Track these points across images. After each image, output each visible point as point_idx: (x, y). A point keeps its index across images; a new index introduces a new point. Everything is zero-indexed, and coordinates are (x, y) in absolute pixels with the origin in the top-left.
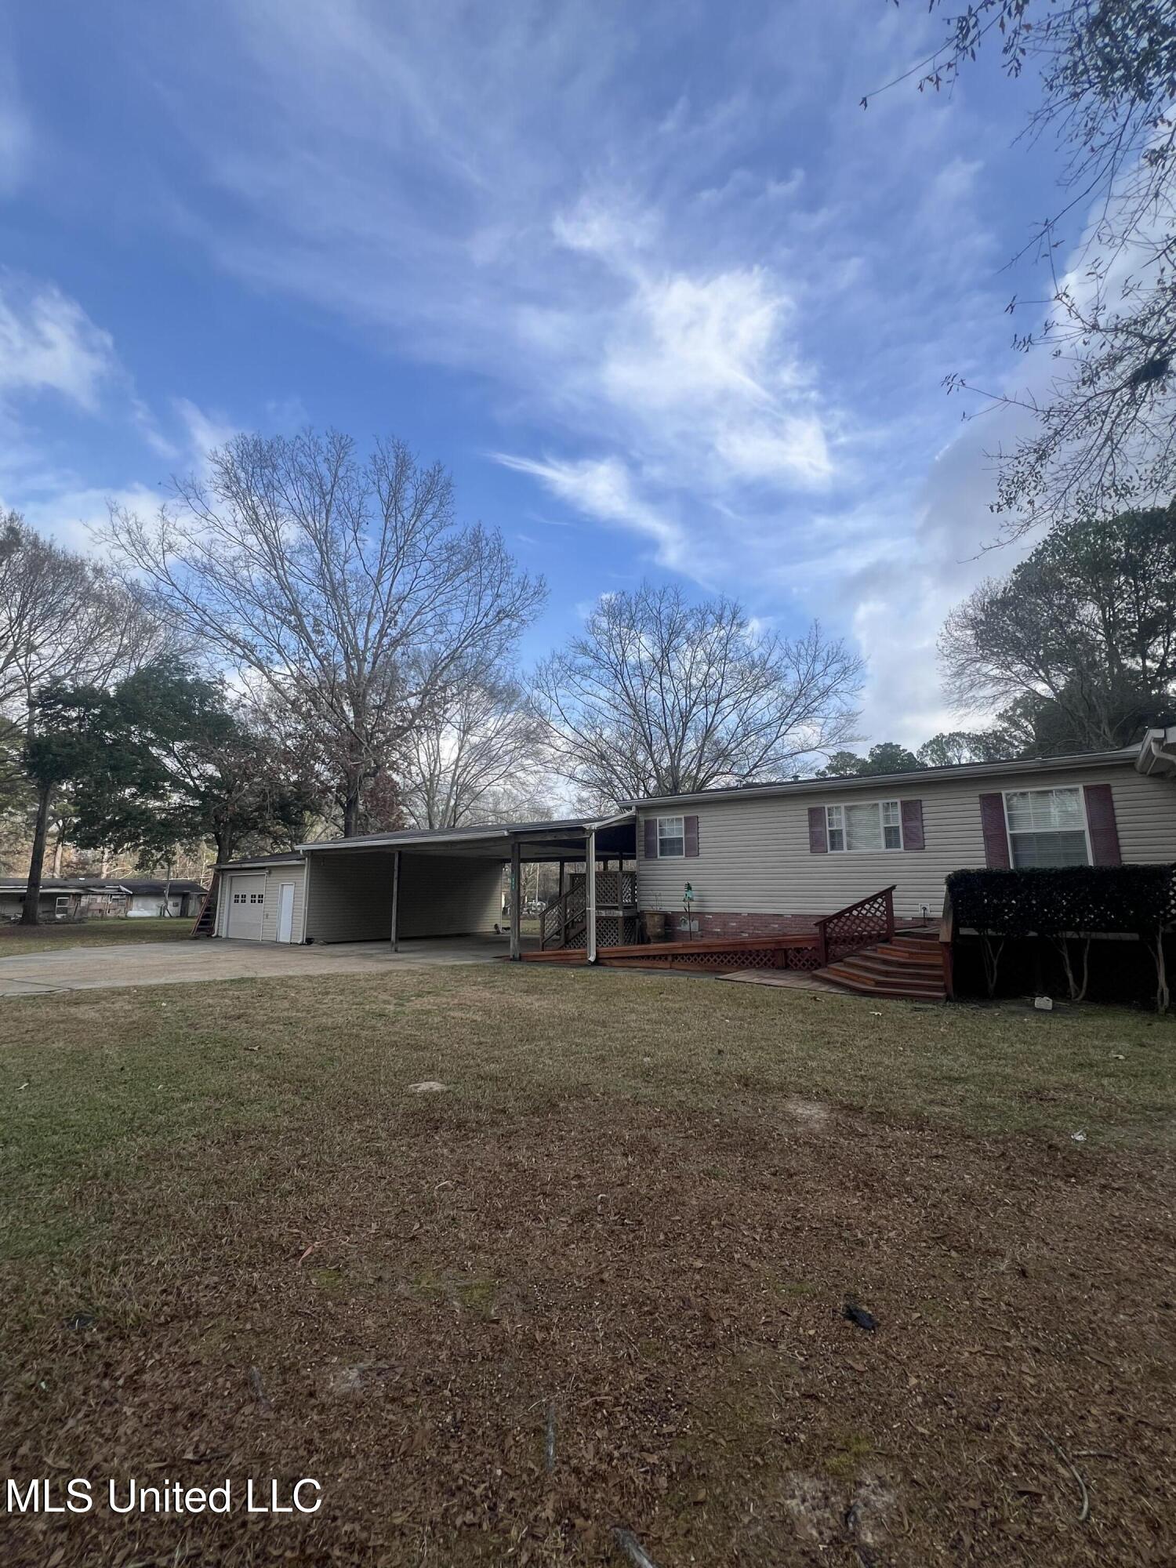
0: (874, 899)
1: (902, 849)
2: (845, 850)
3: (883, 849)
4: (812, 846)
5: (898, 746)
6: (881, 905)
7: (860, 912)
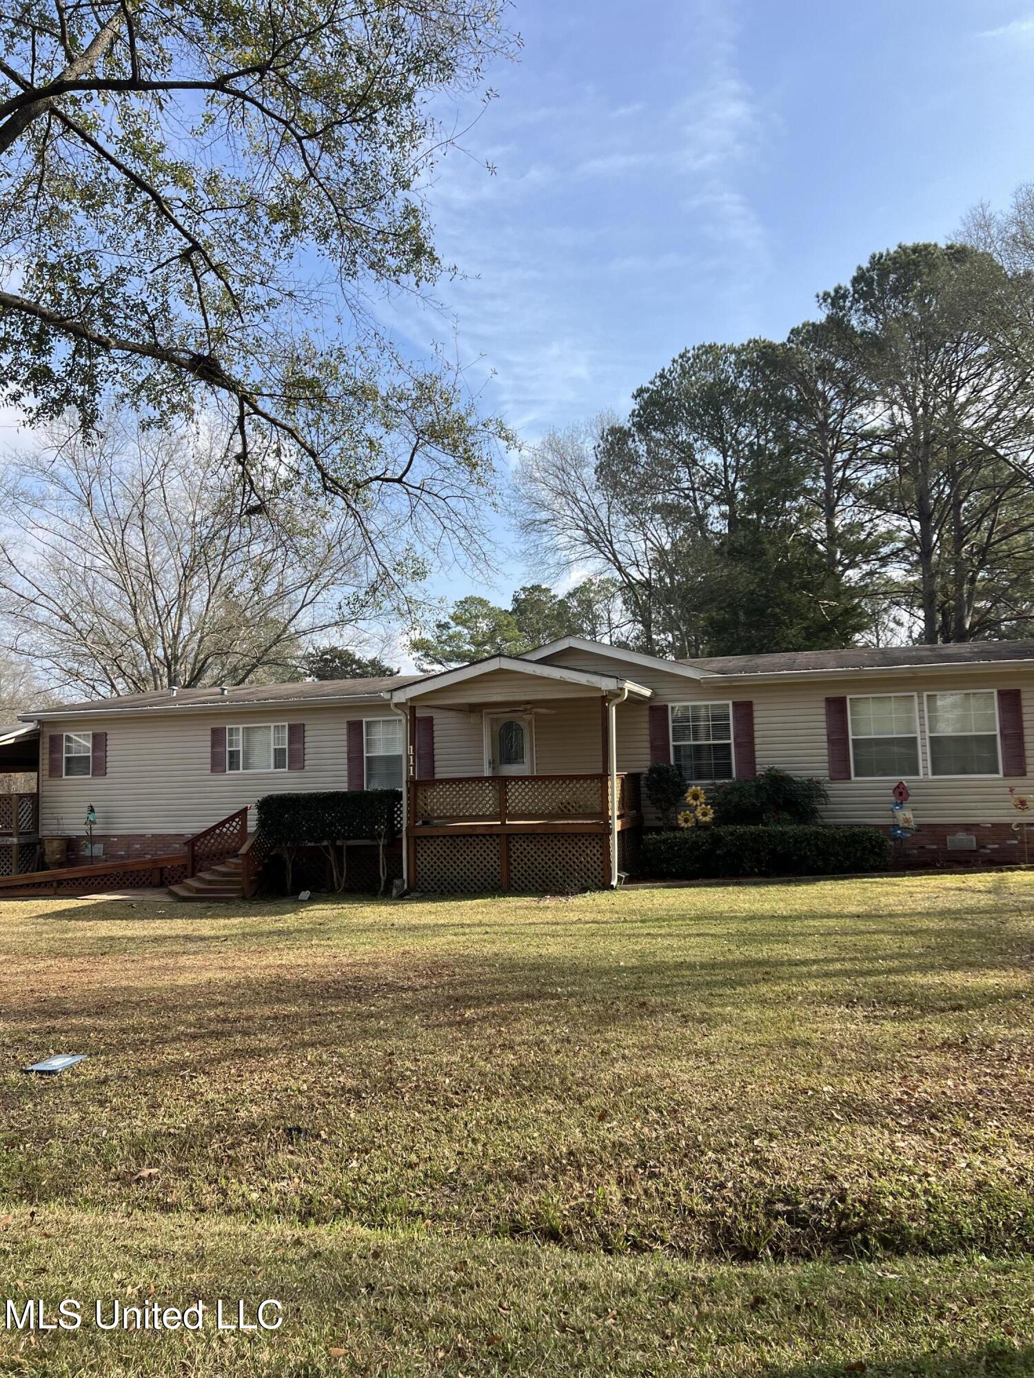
0: (232, 818)
1: (286, 770)
2: (241, 770)
3: (272, 770)
4: (213, 766)
6: (237, 823)
7: (221, 831)
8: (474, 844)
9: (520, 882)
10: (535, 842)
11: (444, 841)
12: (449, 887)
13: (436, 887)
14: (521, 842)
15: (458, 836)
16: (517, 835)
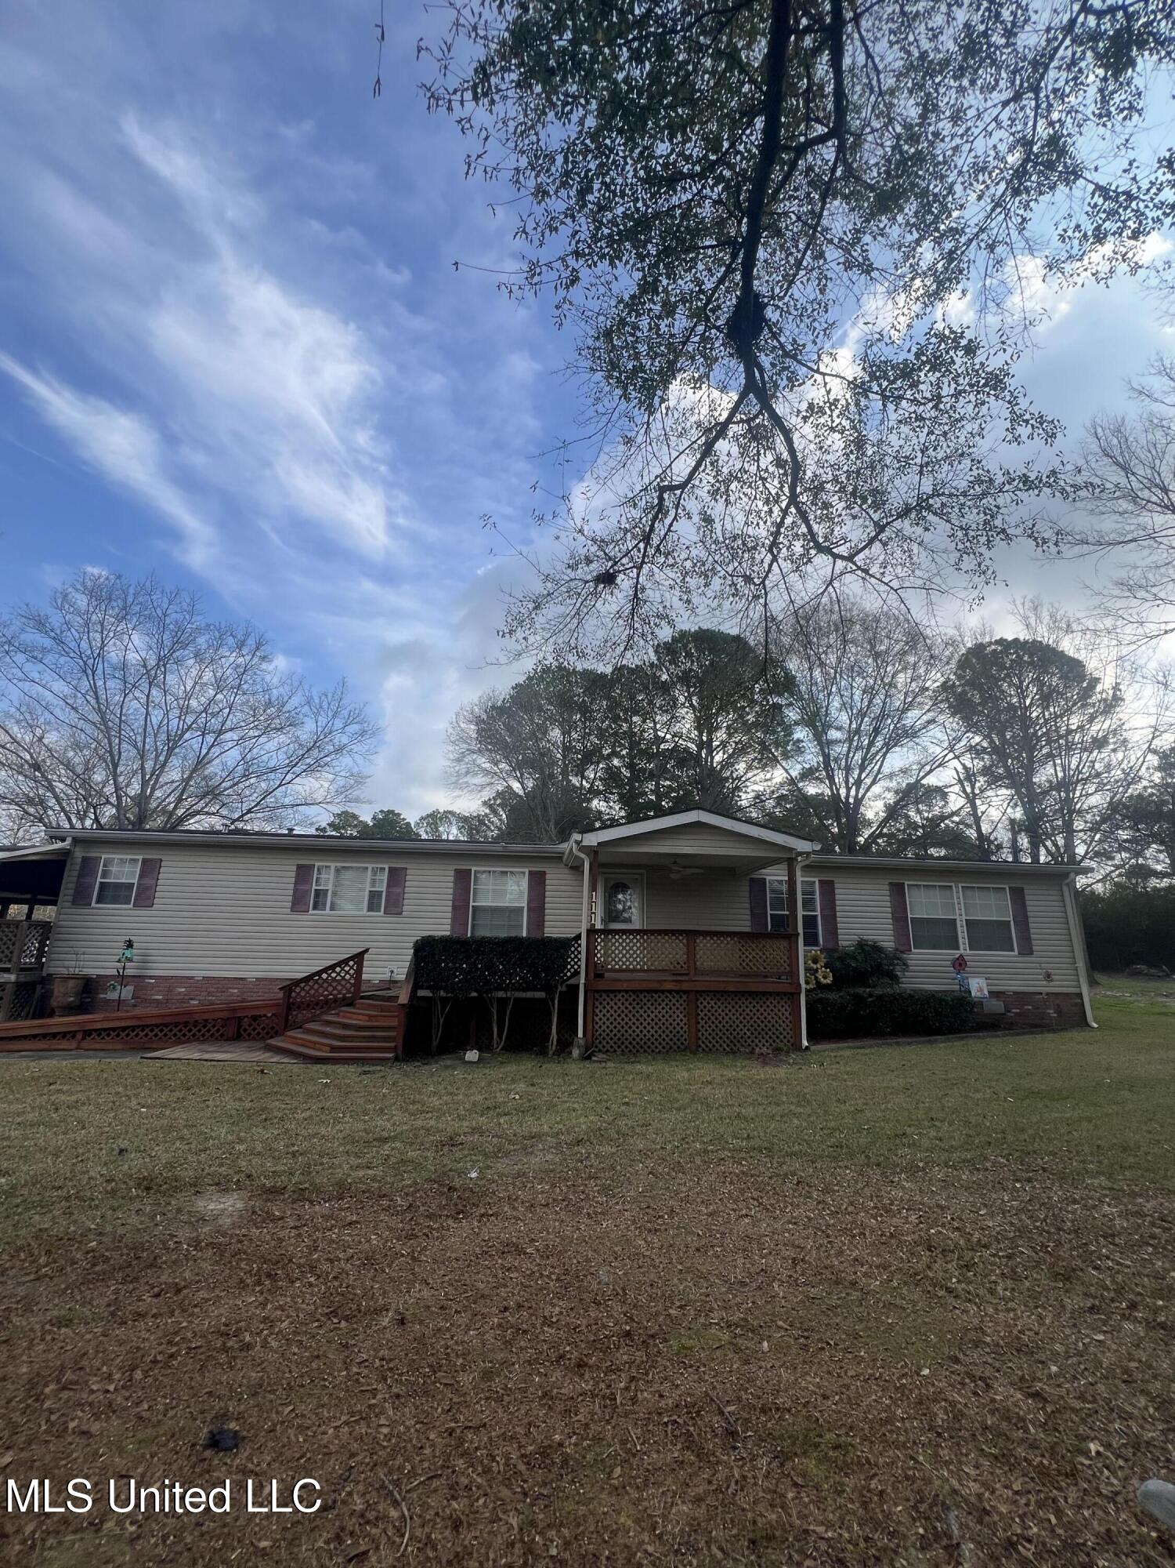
0: (345, 962)
1: (382, 913)
2: (328, 911)
3: (365, 912)
4: (294, 904)
5: (399, 815)
6: (352, 968)
7: (329, 975)
8: (660, 1000)
9: (707, 1042)
10: (722, 999)
11: (626, 996)
12: (631, 1047)
13: (615, 1047)
14: (708, 999)
15: (641, 992)
16: (704, 992)
